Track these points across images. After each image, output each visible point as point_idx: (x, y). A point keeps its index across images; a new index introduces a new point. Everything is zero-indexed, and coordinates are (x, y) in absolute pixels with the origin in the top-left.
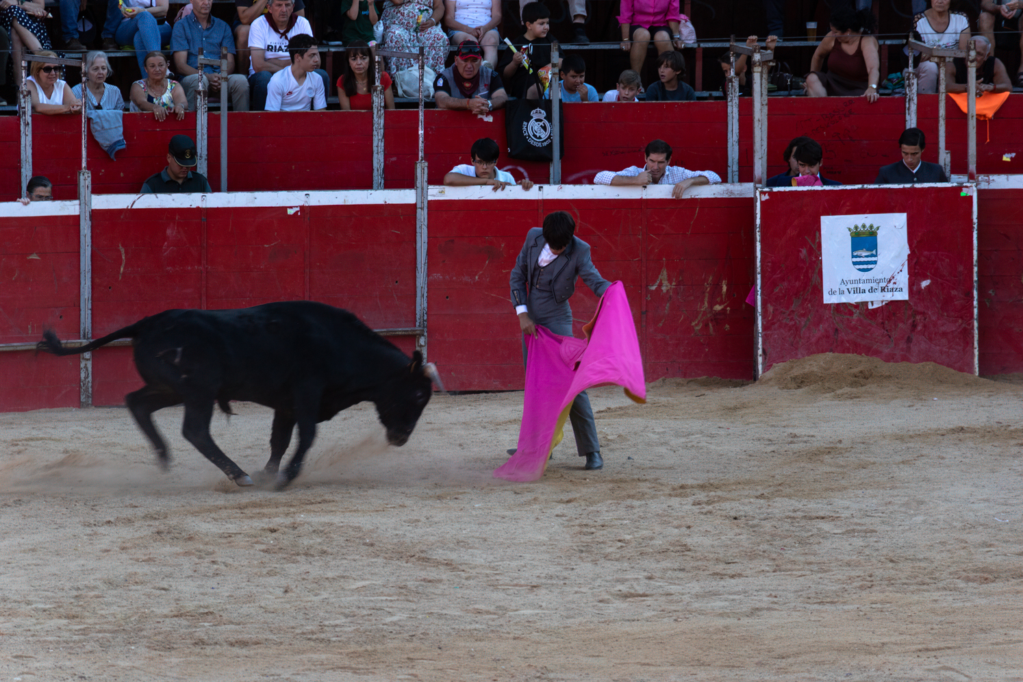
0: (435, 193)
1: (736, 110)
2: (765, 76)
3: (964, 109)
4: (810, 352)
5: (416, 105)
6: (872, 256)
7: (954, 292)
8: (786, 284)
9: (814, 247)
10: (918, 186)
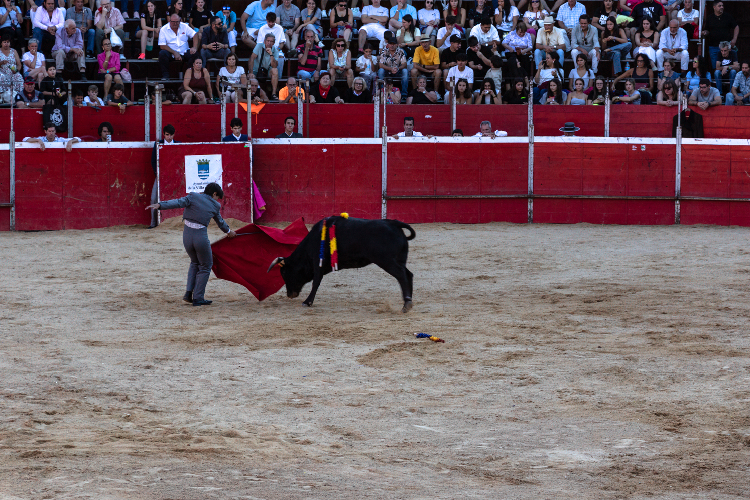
0: (17, 145)
1: (148, 110)
2: (160, 95)
3: (246, 110)
5: (9, 107)
6: (207, 173)
7: (242, 188)
8: (170, 185)
9: (182, 169)
10: (226, 143)
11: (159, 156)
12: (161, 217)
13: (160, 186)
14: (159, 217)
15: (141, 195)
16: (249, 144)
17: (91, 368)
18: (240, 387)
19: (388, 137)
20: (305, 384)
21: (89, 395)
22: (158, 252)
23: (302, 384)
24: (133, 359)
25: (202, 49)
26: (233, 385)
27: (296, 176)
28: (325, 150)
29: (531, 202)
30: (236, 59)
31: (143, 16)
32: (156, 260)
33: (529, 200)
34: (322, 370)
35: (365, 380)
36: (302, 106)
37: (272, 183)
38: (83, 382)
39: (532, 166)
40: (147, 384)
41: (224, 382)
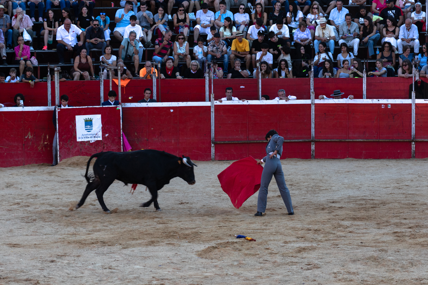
1: (50, 85)
2: (58, 74)
3: (117, 84)
4: (73, 156)
6: (91, 127)
7: (115, 138)
8: (66, 136)
9: (74, 125)
10: (104, 106)
11: (58, 116)
12: (60, 158)
13: (59, 137)
14: (58, 158)
15: (46, 143)
16: (120, 108)
17: (13, 262)
18: (115, 274)
19: (215, 101)
20: (160, 271)
21: (12, 281)
22: (58, 182)
23: (158, 271)
24: (42, 255)
25: (87, 43)
26: (111, 272)
27: (152, 129)
28: (172, 111)
29: (313, 144)
30: (112, 49)
31: (46, 20)
32: (57, 188)
33: (312, 143)
34: (172, 261)
35: (202, 267)
36: (155, 81)
37: (136, 134)
38: (7, 272)
39: (314, 119)
40: (52, 273)
41: (105, 271)
